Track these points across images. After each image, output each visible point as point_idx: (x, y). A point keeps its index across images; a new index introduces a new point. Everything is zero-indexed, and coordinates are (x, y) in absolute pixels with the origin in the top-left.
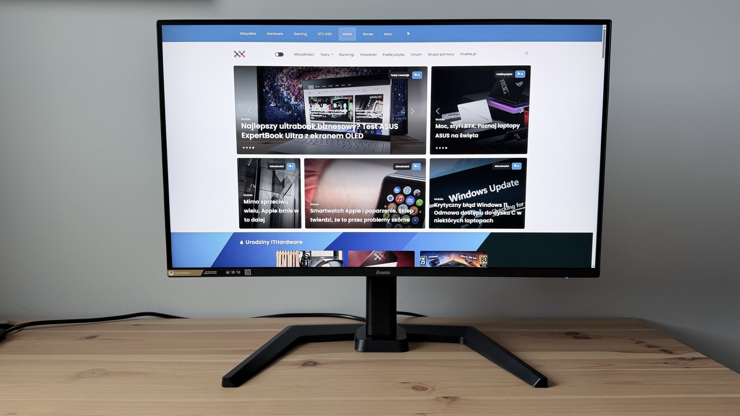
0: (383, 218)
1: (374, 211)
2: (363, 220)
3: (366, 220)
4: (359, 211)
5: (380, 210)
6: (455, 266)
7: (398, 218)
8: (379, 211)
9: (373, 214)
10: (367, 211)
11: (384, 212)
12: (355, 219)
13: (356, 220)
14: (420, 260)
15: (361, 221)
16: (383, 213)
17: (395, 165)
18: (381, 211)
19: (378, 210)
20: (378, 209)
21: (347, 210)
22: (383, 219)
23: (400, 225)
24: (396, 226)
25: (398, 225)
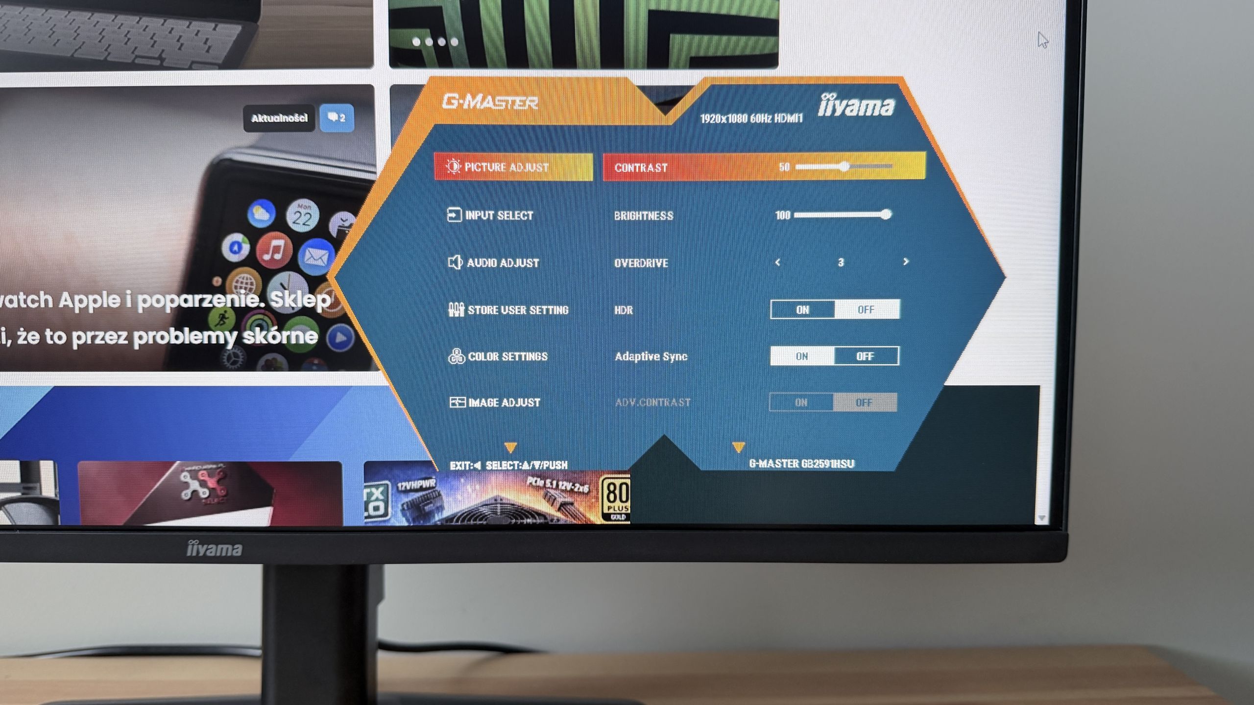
0: (209, 329)
1: (172, 301)
2: (130, 338)
3: (141, 339)
4: (114, 301)
5: (198, 297)
6: (506, 521)
7: (268, 330)
8: (192, 301)
9: (168, 311)
10: (145, 301)
11: (211, 305)
12: (97, 333)
13: (103, 339)
14: (365, 499)
15: (122, 341)
16: (209, 309)
17: (250, 111)
18: (202, 300)
19: (189, 297)
20: (188, 293)
21: (65, 295)
22: (210, 333)
23: (280, 358)
24: (262, 361)
25: (269, 356)
